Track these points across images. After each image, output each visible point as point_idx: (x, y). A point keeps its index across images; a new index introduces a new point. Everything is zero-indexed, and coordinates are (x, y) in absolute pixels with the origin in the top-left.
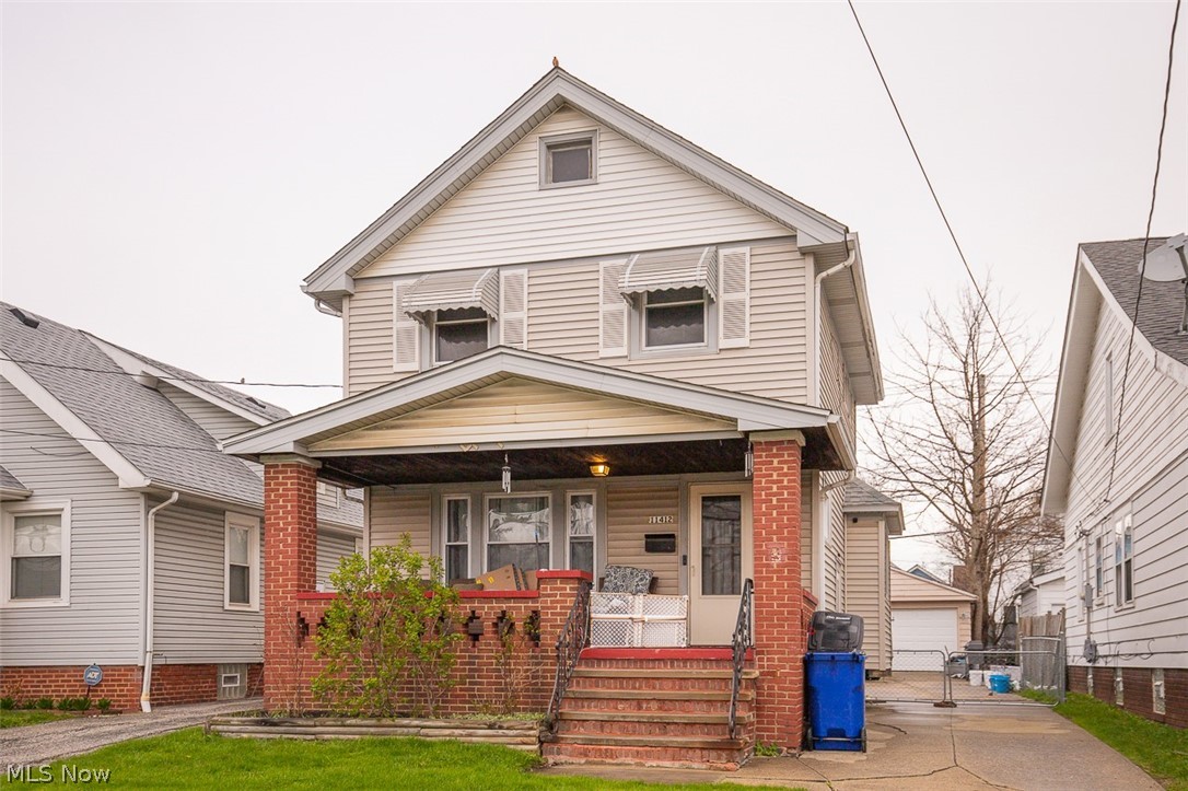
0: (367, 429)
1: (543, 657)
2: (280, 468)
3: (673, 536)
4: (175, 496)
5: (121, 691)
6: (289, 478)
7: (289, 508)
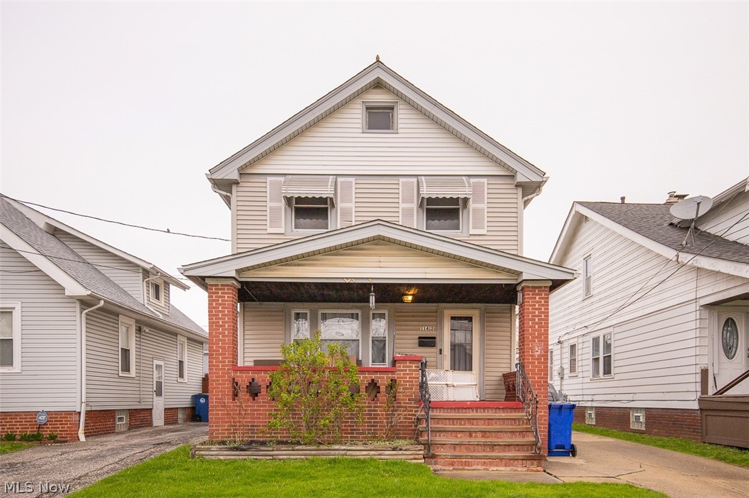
0: (281, 265)
1: (398, 407)
2: (220, 287)
3: (435, 338)
4: (102, 303)
5: (62, 428)
6: (226, 293)
7: (226, 312)
